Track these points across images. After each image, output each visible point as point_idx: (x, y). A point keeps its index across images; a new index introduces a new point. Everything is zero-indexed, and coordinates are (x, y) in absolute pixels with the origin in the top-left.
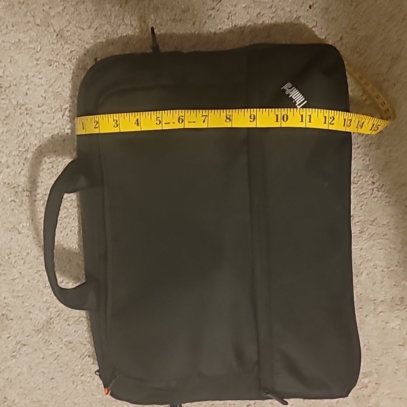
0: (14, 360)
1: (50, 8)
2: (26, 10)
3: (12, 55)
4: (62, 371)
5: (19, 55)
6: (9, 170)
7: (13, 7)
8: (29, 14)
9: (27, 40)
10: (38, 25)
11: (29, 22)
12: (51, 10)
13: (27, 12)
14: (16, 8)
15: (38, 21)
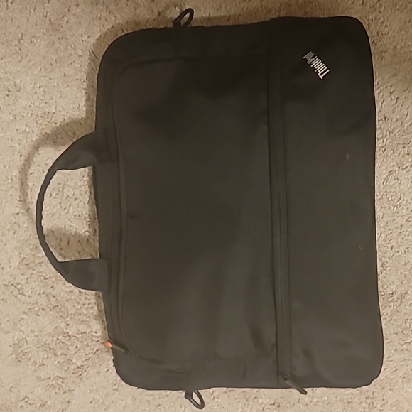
0: (117, 393)
1: (88, 37)
2: (65, 44)
3: (60, 90)
4: (167, 396)
5: (68, 89)
6: (77, 202)
7: (54, 44)
8: (69, 47)
9: (72, 72)
10: (80, 56)
11: (71, 55)
12: (89, 39)
13: (67, 46)
14: (57, 45)
15: (80, 52)
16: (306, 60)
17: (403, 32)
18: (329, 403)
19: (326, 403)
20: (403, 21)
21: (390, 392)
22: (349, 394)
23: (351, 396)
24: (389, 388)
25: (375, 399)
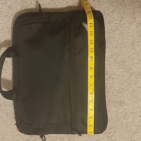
16: (82, 24)
17: (109, 24)
18: (56, 138)
19: (55, 137)
20: (110, 20)
21: (77, 138)
22: (63, 136)
23: (64, 137)
24: (77, 137)
25: (71, 140)
